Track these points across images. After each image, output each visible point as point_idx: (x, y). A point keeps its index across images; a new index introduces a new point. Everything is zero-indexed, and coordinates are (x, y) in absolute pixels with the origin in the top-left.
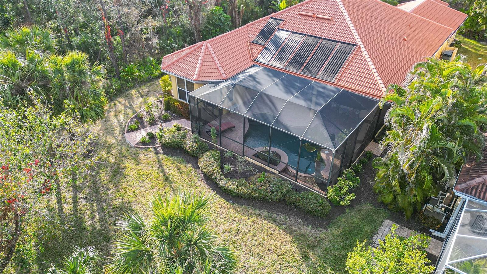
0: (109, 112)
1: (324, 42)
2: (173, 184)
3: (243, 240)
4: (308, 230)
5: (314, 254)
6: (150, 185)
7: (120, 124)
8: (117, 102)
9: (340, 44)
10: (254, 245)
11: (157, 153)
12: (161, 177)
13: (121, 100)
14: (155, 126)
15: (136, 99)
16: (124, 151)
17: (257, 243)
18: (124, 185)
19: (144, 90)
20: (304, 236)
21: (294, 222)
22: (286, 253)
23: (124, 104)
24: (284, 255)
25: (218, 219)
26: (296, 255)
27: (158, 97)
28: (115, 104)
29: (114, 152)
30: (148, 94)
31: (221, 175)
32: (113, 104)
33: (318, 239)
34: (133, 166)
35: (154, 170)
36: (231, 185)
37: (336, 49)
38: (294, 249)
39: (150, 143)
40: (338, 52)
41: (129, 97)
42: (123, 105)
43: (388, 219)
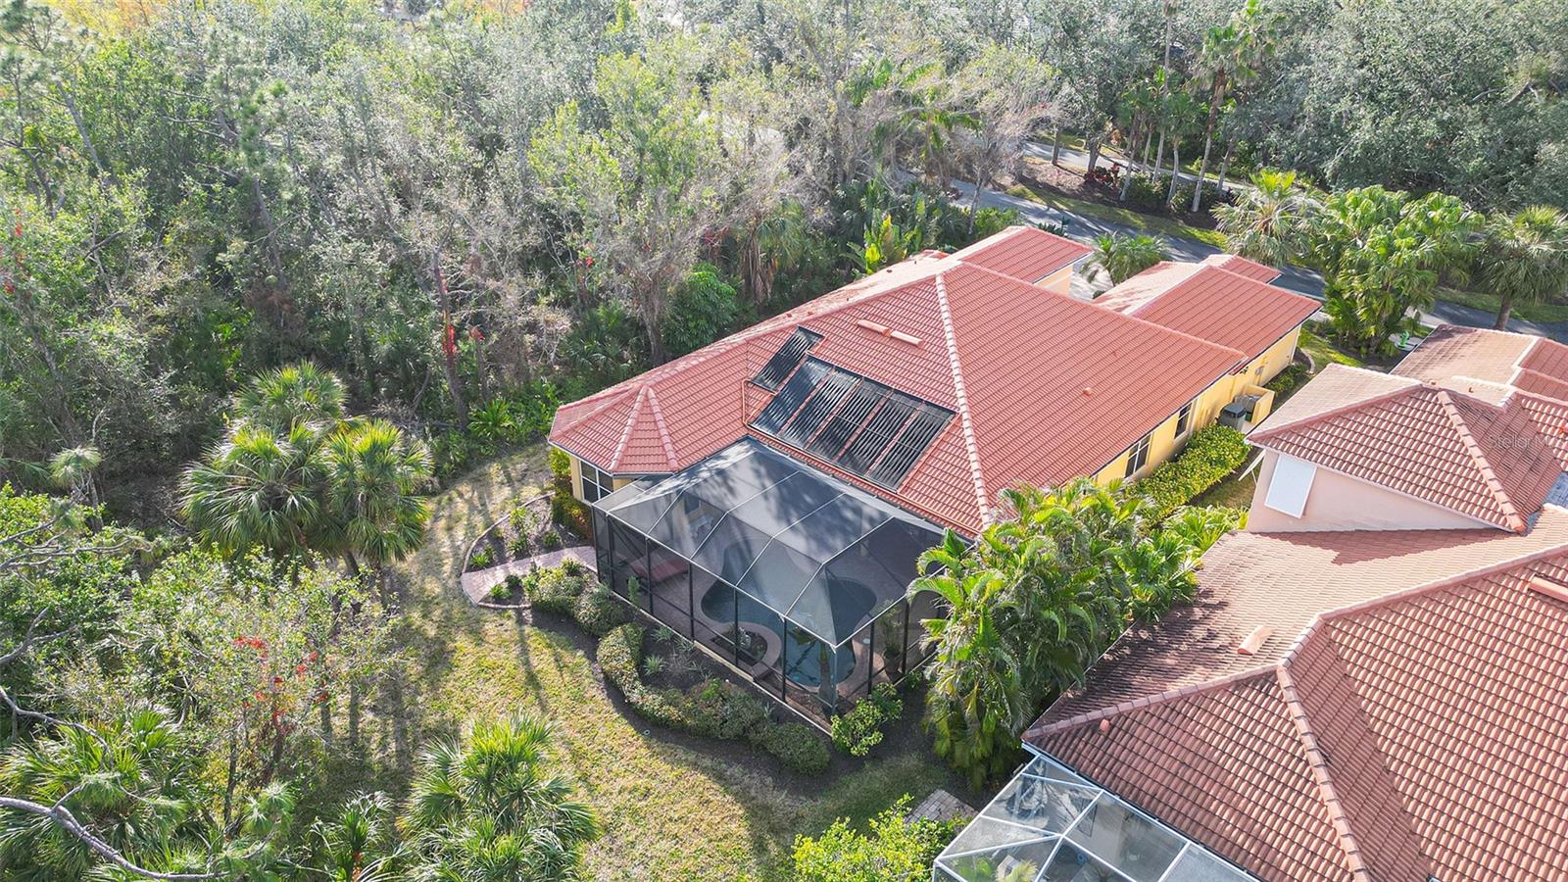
0: (436, 519)
1: (894, 398)
2: (542, 691)
3: (652, 809)
4: (780, 799)
5: (778, 844)
6: (498, 689)
7: (455, 549)
8: (454, 494)
9: (923, 408)
10: (670, 820)
11: (521, 621)
12: (521, 675)
13: (465, 488)
14: (525, 560)
15: (496, 487)
16: (456, 613)
17: (676, 817)
18: (449, 687)
19: (519, 466)
20: (767, 808)
21: (757, 781)
22: (725, 837)
23: (469, 501)
24: (721, 840)
25: (615, 768)
26: (744, 842)
27: (545, 486)
28: (450, 499)
29: (437, 614)
30: (523, 479)
31: (635, 679)
32: (446, 497)
33: (793, 815)
34: (471, 648)
35: (509, 658)
36: (650, 700)
37: (914, 416)
38: (744, 832)
39: (510, 598)
40: (917, 423)
41: (482, 483)
42: (467, 501)
43: (943, 788)
